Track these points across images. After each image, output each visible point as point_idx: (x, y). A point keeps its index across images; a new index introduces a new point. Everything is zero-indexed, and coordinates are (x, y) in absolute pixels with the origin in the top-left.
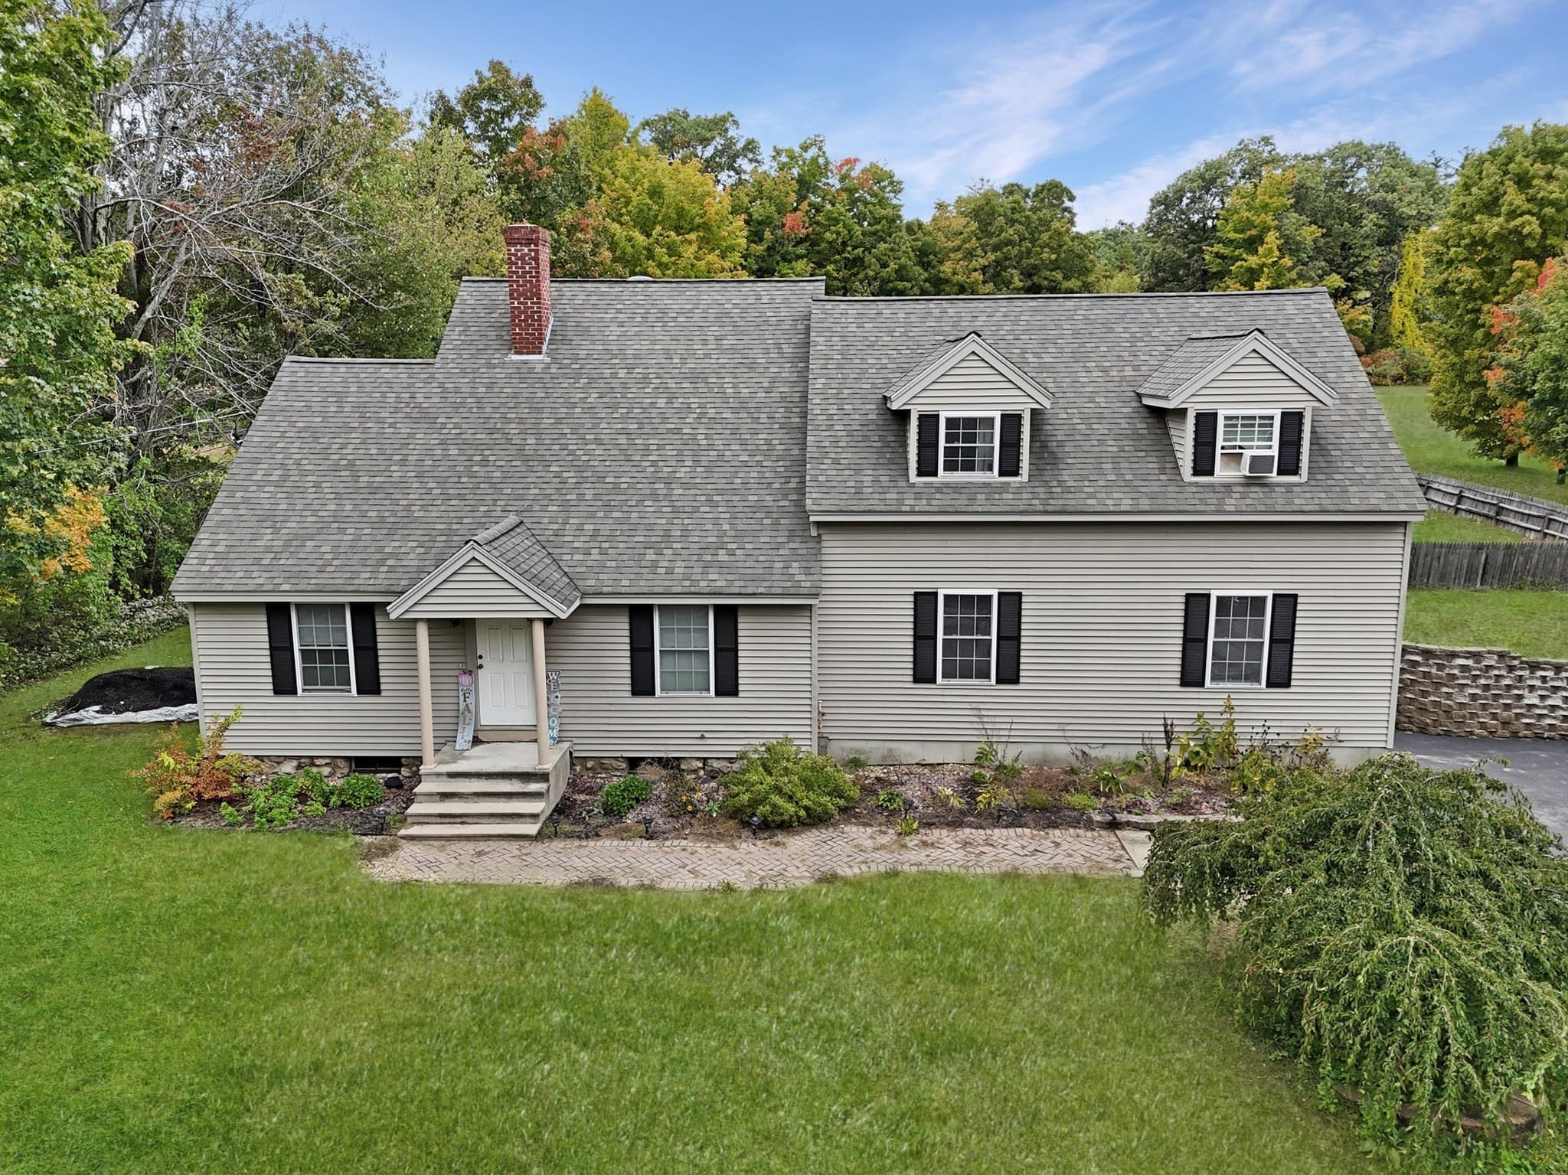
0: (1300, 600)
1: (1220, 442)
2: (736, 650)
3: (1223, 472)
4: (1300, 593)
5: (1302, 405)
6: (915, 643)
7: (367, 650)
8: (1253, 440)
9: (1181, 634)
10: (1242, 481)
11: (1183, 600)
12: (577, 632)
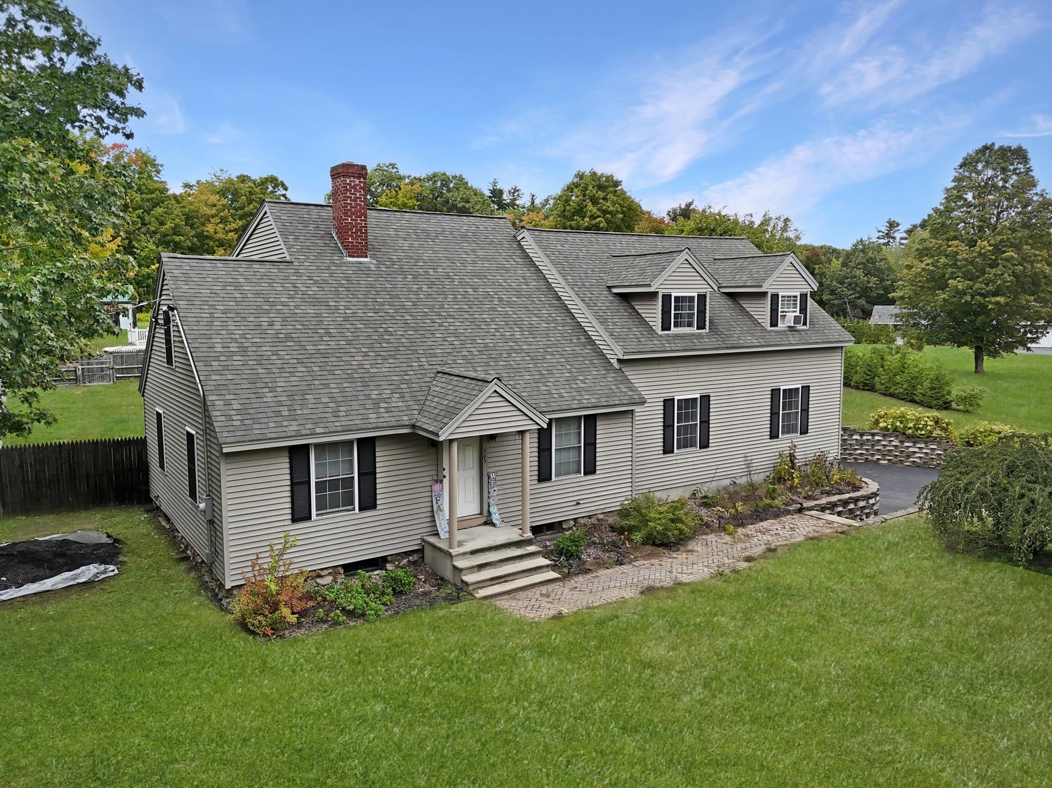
0: (811, 388)
1: (780, 310)
2: (595, 444)
3: (781, 326)
4: (811, 385)
5: (806, 290)
6: (664, 430)
7: (368, 474)
8: (789, 308)
9: (769, 411)
10: (787, 329)
11: (770, 393)
12: (506, 443)
